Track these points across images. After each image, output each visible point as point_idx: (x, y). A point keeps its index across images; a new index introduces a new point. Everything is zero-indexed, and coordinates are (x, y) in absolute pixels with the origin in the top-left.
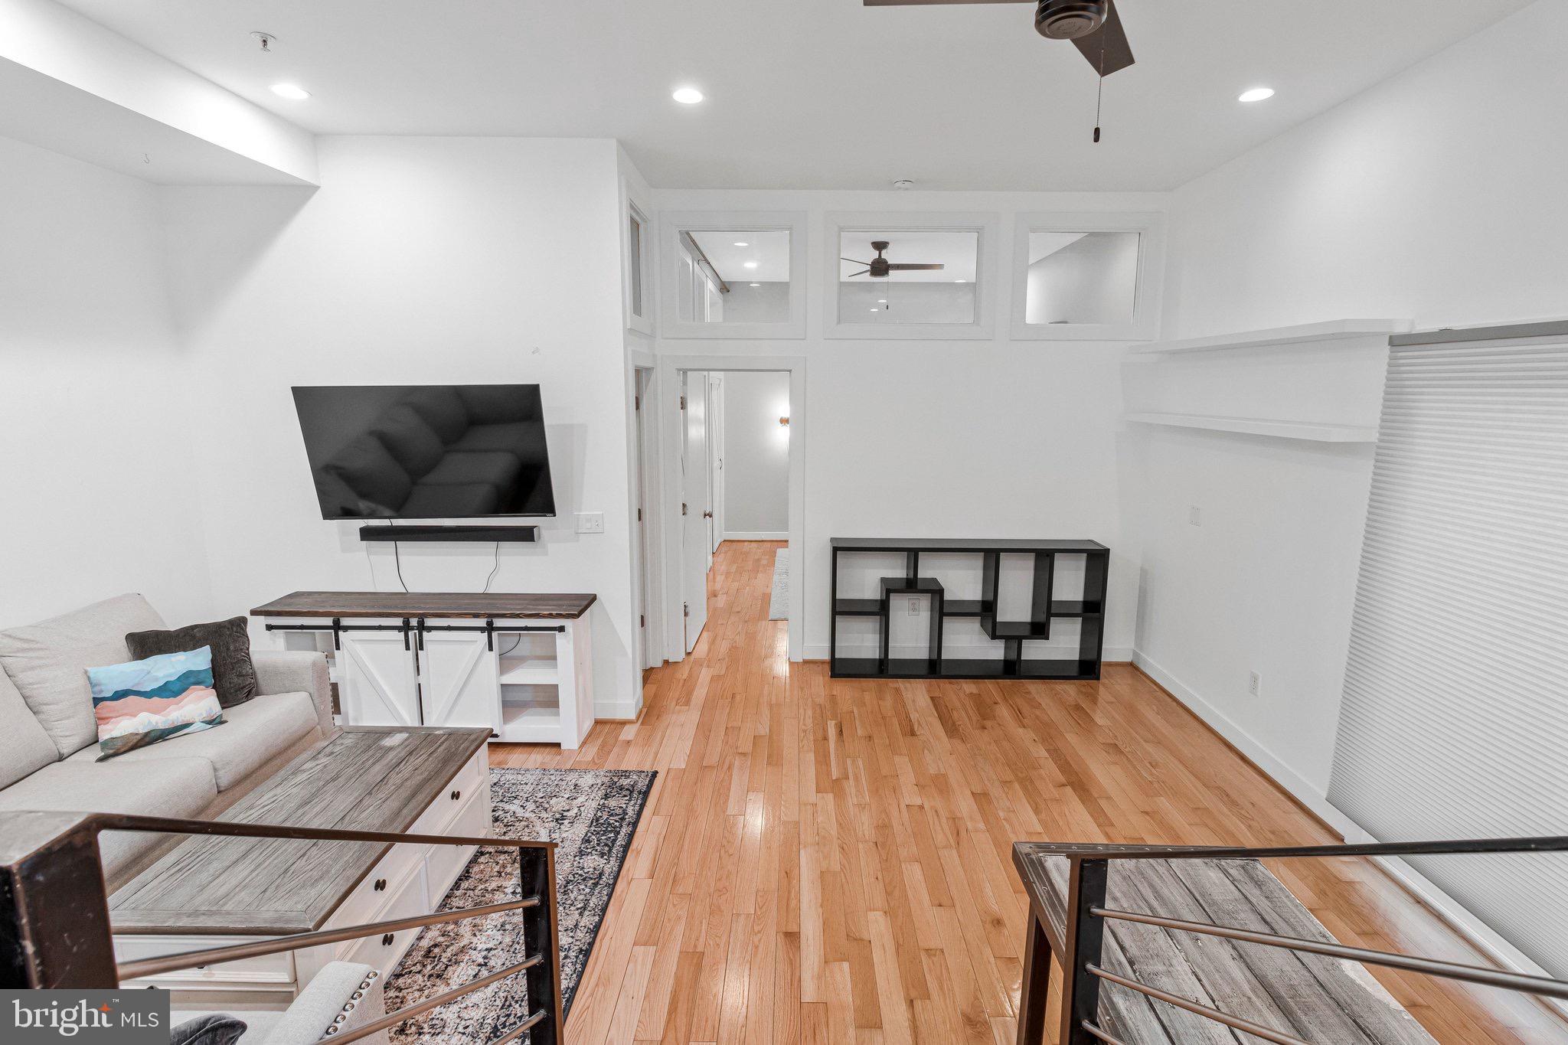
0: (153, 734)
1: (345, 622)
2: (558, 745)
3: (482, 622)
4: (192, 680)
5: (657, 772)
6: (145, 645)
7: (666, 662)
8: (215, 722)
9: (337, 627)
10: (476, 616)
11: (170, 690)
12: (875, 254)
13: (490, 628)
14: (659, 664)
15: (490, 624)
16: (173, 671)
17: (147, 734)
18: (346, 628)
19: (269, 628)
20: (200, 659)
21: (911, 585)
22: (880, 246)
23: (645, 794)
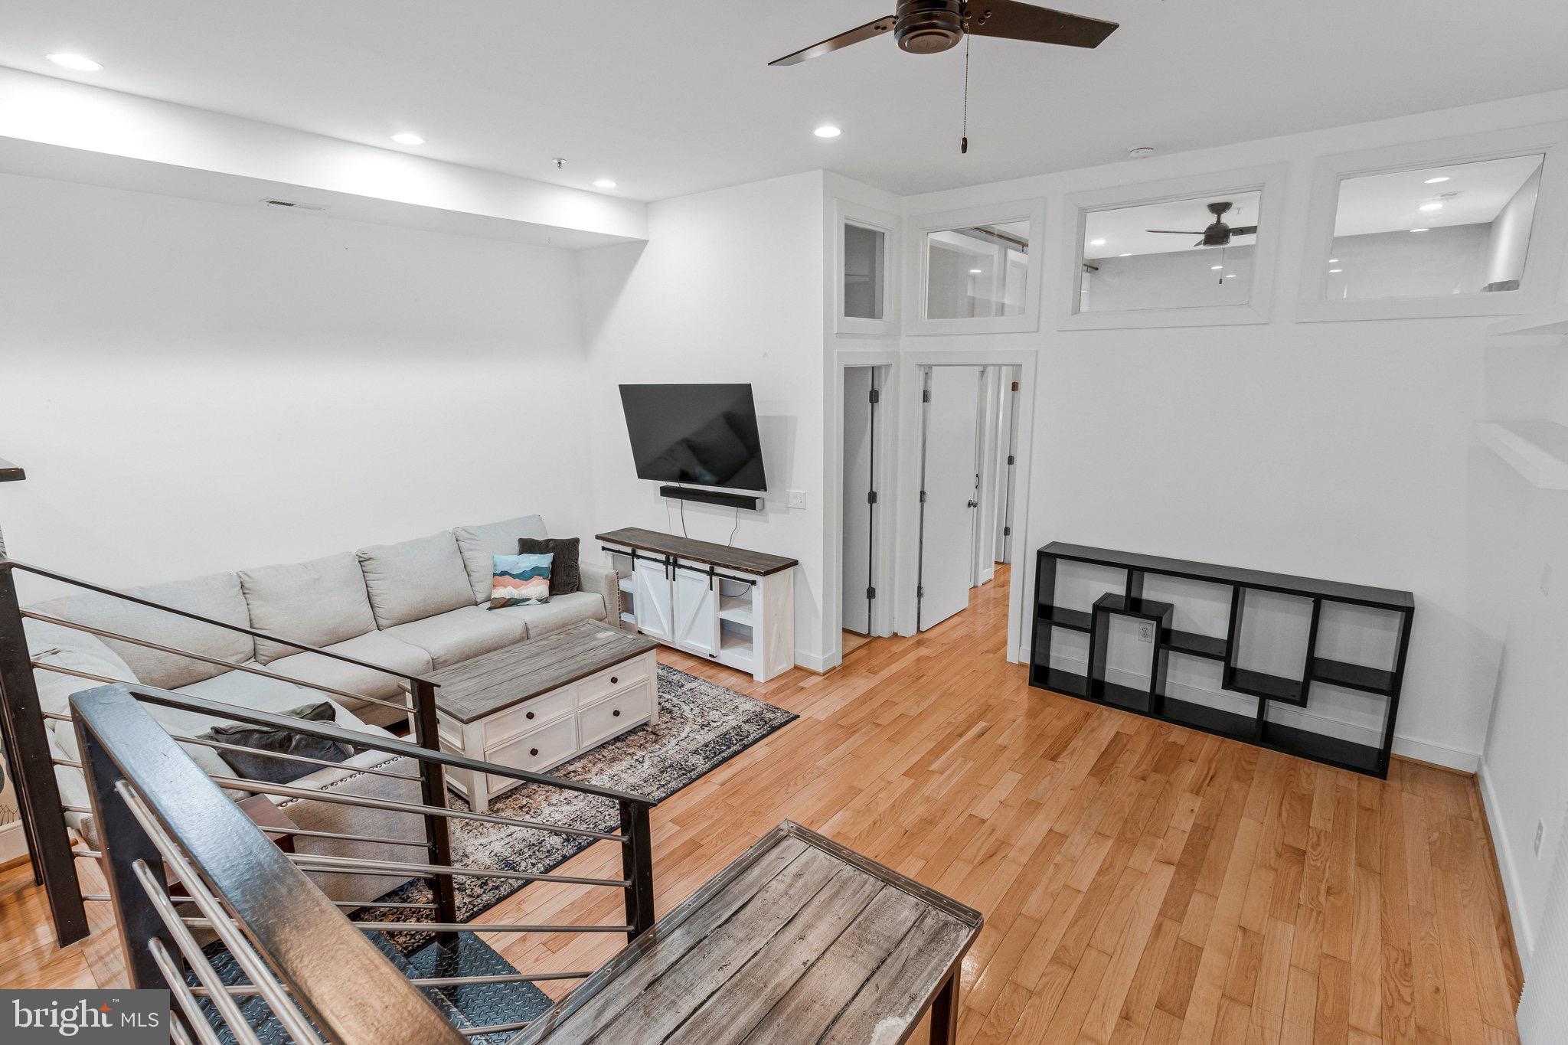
0: (512, 600)
1: (640, 552)
2: (751, 675)
3: (707, 567)
4: (537, 572)
5: (799, 716)
6: (528, 546)
7: (895, 635)
8: (544, 601)
9: (634, 555)
10: (704, 562)
11: (525, 576)
12: (1212, 219)
13: (711, 573)
14: (886, 634)
15: (712, 569)
16: (528, 565)
17: (509, 599)
18: (639, 557)
19: (604, 549)
20: (544, 560)
21: (1134, 606)
22: (1219, 208)
23: (774, 729)
